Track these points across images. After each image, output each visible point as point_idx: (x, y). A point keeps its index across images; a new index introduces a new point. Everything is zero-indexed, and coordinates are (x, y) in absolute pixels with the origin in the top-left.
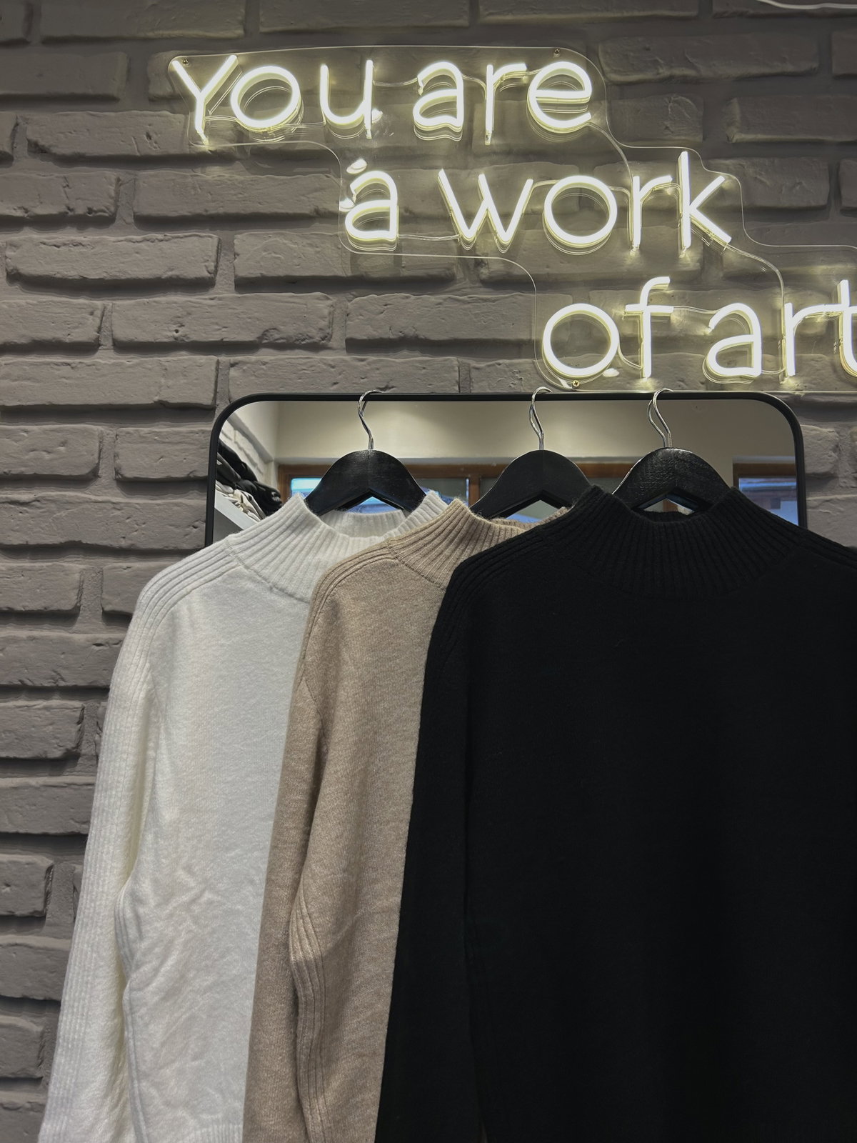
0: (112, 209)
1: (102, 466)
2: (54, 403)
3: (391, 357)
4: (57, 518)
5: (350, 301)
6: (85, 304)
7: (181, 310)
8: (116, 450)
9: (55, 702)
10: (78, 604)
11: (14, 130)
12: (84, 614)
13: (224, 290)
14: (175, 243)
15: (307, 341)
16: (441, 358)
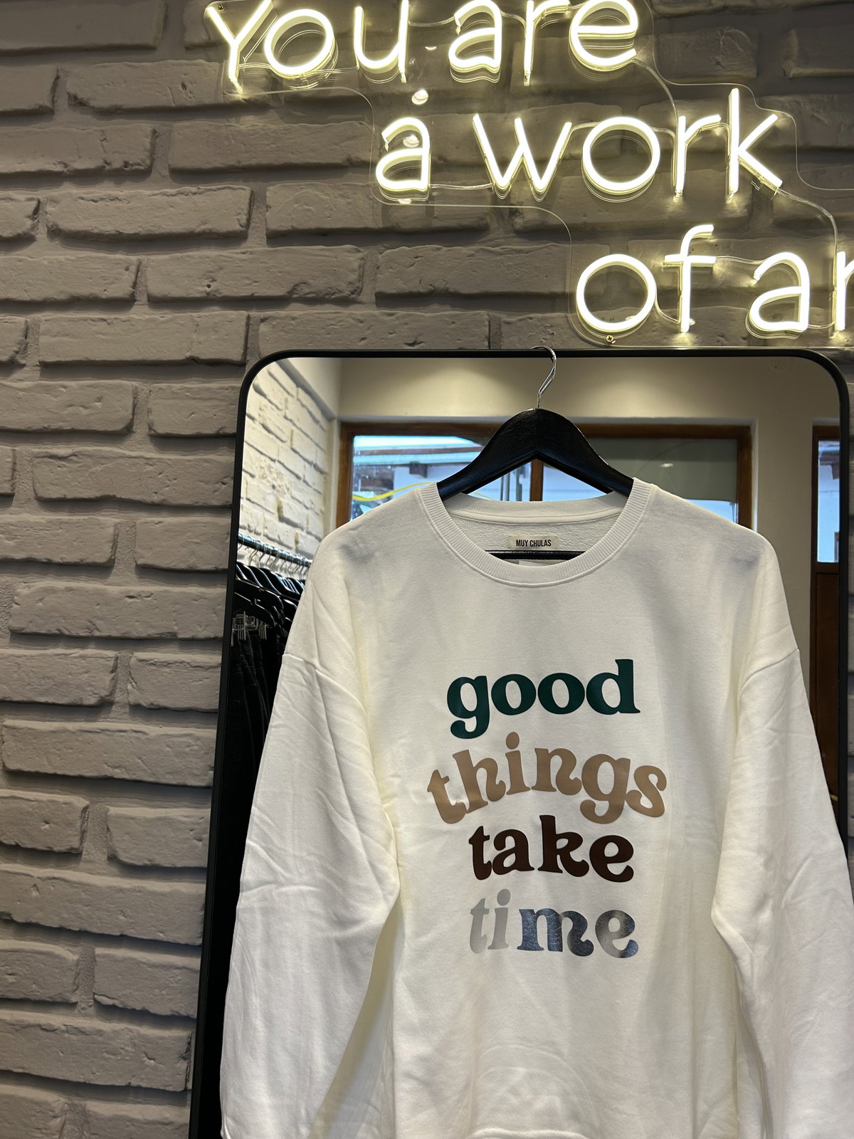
0: (148, 162)
1: (136, 422)
2: (90, 359)
3: (420, 312)
4: (93, 473)
5: (381, 253)
6: (121, 259)
7: (214, 264)
8: (149, 406)
9: (91, 651)
10: (113, 557)
11: (54, 83)
12: (119, 567)
13: (256, 244)
14: (208, 195)
15: (337, 295)
16: (471, 312)
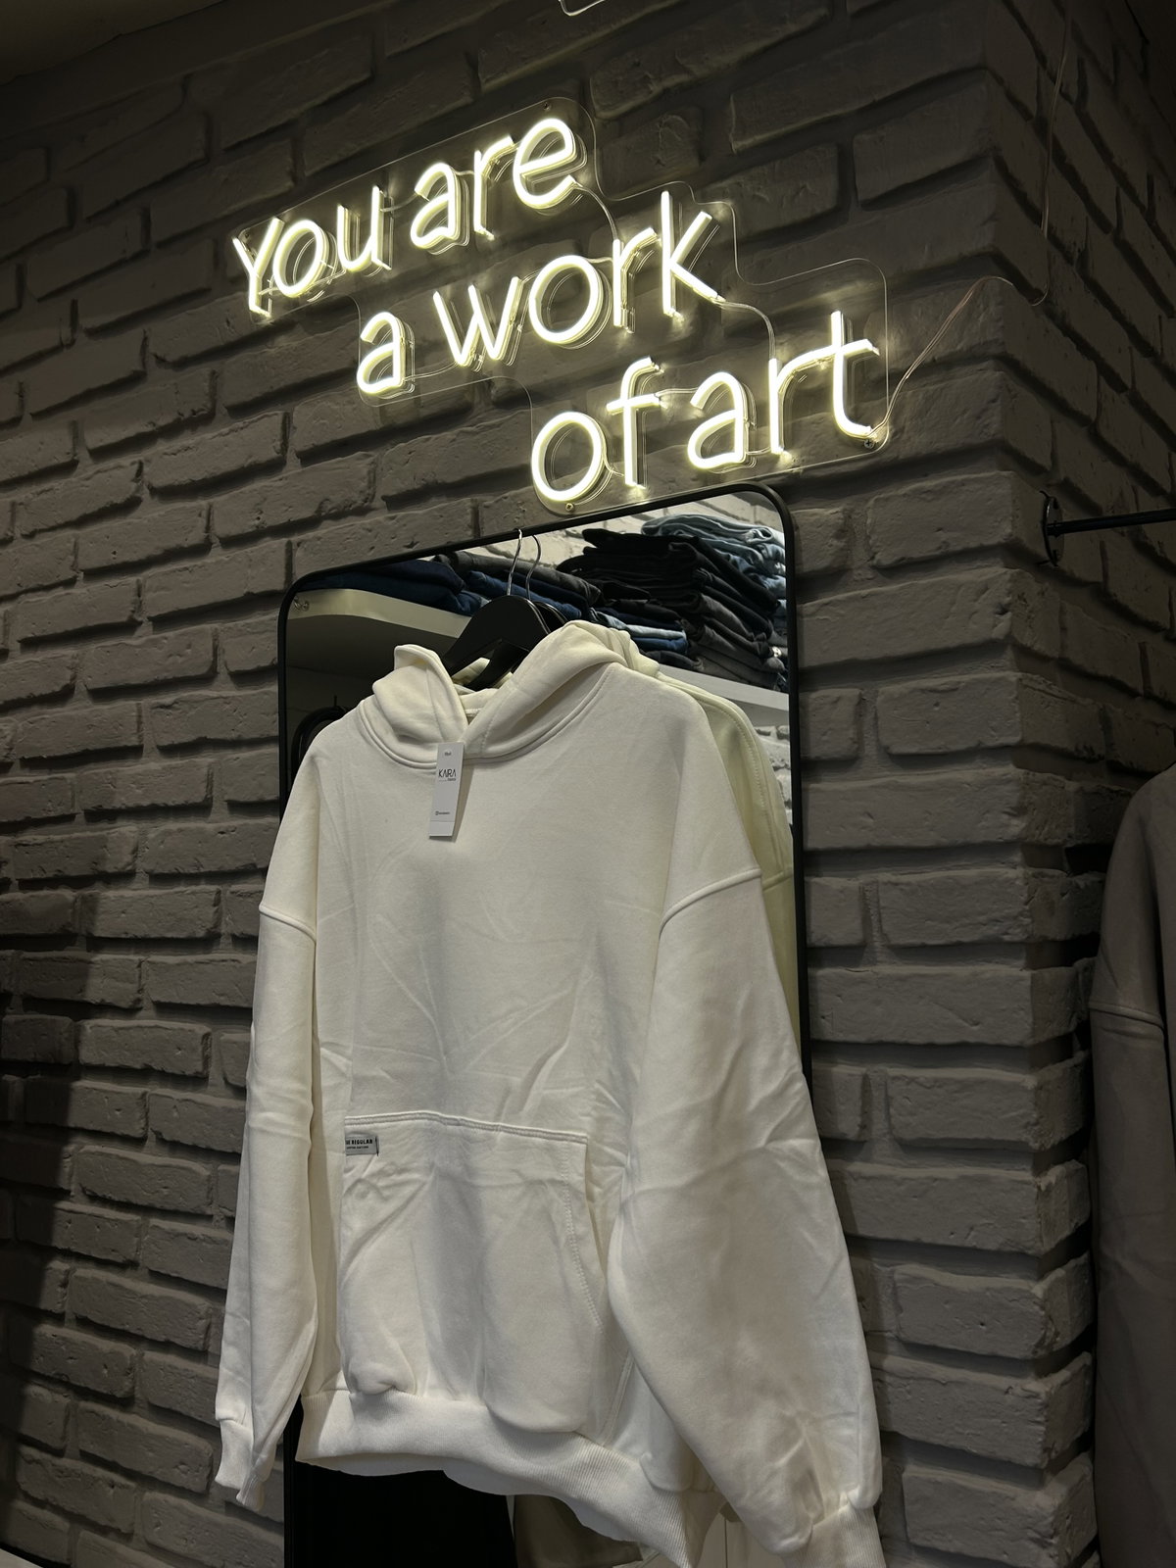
0: (209, 405)
1: (220, 662)
2: (181, 608)
3: (419, 509)
4: (190, 718)
5: (386, 454)
6: (195, 507)
7: (259, 496)
10: (208, 797)
11: (142, 348)
12: (215, 804)
13: (291, 468)
14: (251, 428)
15: (353, 506)
16: (456, 502)
